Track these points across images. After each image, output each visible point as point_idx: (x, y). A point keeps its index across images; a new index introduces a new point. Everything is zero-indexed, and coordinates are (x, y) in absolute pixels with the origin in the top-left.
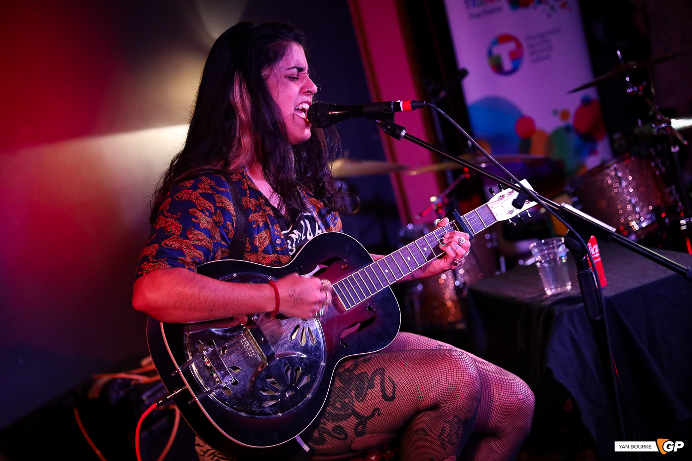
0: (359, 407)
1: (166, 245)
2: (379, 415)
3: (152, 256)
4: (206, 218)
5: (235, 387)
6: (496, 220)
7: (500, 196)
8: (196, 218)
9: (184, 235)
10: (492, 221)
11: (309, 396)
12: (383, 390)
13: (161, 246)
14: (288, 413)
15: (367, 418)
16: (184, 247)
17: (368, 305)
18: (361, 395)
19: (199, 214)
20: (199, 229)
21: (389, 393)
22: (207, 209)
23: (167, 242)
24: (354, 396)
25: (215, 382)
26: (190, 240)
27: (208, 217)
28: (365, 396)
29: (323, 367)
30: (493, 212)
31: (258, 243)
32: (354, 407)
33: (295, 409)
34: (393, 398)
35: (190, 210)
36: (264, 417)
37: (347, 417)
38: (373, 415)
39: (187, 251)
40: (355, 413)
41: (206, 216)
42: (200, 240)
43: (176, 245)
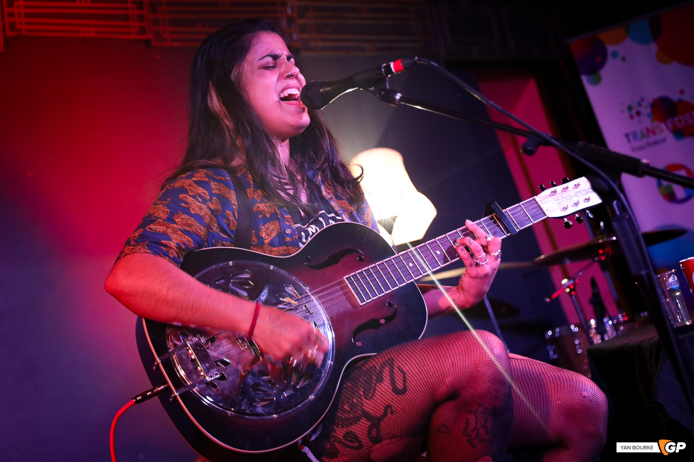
0: (369, 406)
1: (150, 229)
2: (392, 413)
3: (134, 240)
4: (198, 204)
5: (222, 382)
6: (546, 215)
7: (552, 192)
8: (186, 203)
9: (171, 220)
10: (540, 216)
11: (312, 397)
12: (393, 382)
13: (145, 230)
14: (285, 415)
15: (380, 419)
16: (170, 231)
17: (388, 301)
18: (369, 392)
19: (190, 200)
20: (189, 214)
21: (400, 385)
22: (200, 196)
23: (152, 226)
24: (362, 394)
25: (199, 376)
26: (176, 224)
27: (201, 203)
28: (374, 392)
29: (331, 366)
30: (542, 206)
31: (264, 235)
32: (364, 407)
33: (294, 411)
34: (404, 391)
35: (180, 195)
36: (255, 418)
37: (356, 420)
38: (385, 414)
39: (173, 236)
40: (366, 415)
41: (199, 202)
42: (189, 225)
43: (160, 229)
